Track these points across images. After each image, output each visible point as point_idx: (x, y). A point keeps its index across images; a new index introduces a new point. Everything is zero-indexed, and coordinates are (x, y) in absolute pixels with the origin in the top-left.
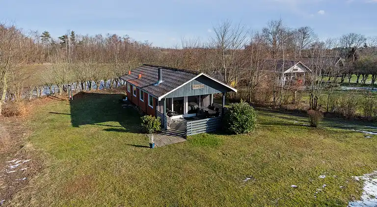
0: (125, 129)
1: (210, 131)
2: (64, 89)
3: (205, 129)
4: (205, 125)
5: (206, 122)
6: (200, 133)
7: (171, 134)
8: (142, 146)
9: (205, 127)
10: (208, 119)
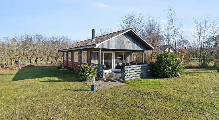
0: (62, 80)
1: (143, 77)
2: (16, 63)
3: (140, 75)
4: (139, 70)
5: (140, 68)
6: (136, 78)
7: (108, 81)
8: (81, 90)
9: (140, 72)
10: (142, 65)
